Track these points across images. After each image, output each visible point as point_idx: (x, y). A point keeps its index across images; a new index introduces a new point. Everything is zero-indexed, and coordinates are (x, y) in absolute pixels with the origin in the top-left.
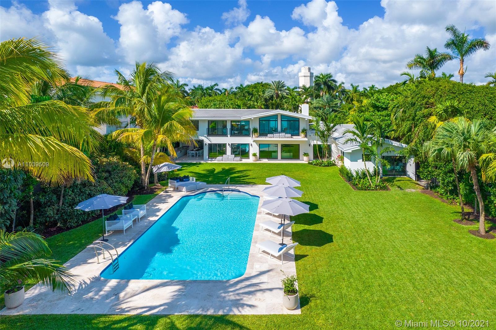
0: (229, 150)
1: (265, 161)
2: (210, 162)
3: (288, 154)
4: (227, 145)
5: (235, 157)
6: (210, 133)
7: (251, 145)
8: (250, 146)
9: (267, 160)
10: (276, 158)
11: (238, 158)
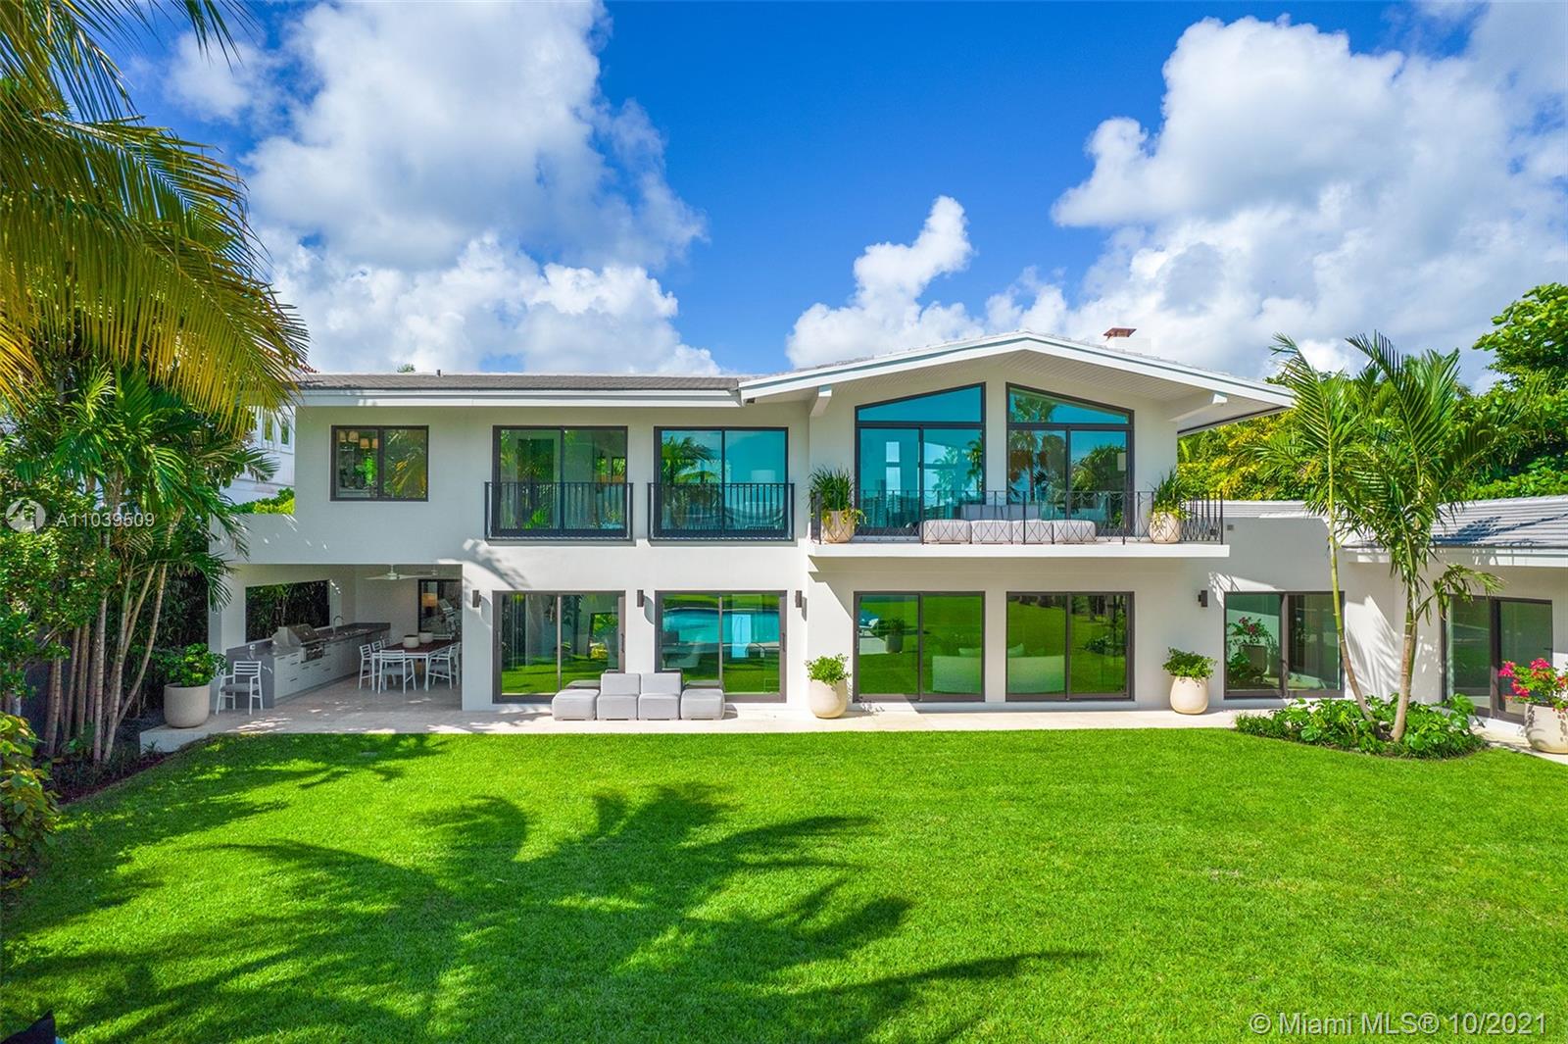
0: (639, 636)
1: (895, 716)
2: (501, 728)
3: (1049, 667)
4: (631, 600)
5: (683, 688)
6: (510, 520)
7: (800, 601)
8: (792, 611)
9: (908, 706)
10: (971, 694)
11: (710, 697)
